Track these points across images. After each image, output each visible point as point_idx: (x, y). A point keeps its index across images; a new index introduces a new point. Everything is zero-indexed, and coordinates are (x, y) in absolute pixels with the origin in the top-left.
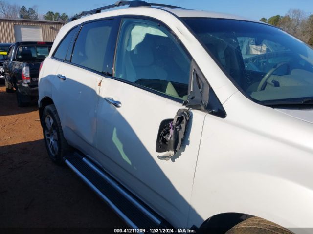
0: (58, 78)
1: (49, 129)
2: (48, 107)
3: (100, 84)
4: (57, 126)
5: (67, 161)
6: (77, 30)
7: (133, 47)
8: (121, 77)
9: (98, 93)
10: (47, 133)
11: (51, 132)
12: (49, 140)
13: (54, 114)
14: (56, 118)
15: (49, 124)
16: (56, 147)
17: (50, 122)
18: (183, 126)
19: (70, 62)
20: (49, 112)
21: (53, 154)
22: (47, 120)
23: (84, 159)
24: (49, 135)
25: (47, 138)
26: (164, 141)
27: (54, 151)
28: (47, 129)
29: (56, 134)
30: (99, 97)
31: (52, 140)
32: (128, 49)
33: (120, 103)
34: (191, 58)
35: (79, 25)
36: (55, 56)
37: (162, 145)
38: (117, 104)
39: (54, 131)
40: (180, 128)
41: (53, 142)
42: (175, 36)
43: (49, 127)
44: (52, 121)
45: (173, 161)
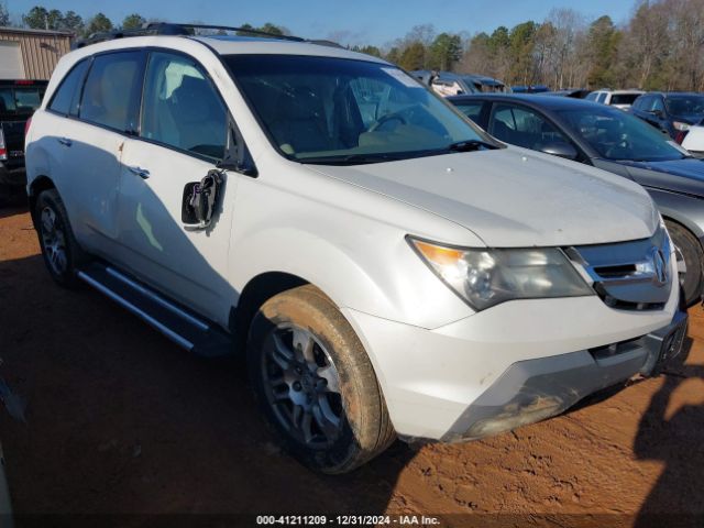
0: (59, 144)
1: (50, 230)
2: (45, 193)
3: (121, 149)
4: (62, 224)
5: (81, 274)
6: (88, 64)
7: (169, 94)
8: (150, 136)
9: (119, 159)
10: (45, 238)
11: (54, 235)
12: (50, 250)
13: (56, 204)
14: (60, 209)
15: (48, 221)
16: (63, 258)
17: (49, 218)
18: (213, 189)
19: (77, 117)
20: (48, 201)
21: (58, 272)
22: (44, 216)
23: (109, 270)
24: (49, 242)
25: (46, 246)
26: (192, 209)
27: (59, 267)
28: (46, 231)
29: (60, 235)
30: (121, 166)
31: (54, 249)
32: (162, 97)
33: (147, 172)
34: (227, 108)
35: (90, 57)
36: (52, 107)
37: (190, 214)
38: (144, 175)
39: (57, 232)
40: (209, 192)
41: (58, 252)
42: (212, 80)
43: (49, 227)
44: (53, 216)
45: (208, 235)
